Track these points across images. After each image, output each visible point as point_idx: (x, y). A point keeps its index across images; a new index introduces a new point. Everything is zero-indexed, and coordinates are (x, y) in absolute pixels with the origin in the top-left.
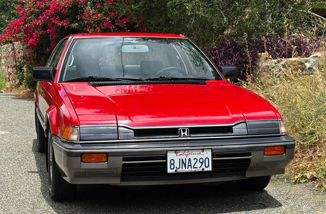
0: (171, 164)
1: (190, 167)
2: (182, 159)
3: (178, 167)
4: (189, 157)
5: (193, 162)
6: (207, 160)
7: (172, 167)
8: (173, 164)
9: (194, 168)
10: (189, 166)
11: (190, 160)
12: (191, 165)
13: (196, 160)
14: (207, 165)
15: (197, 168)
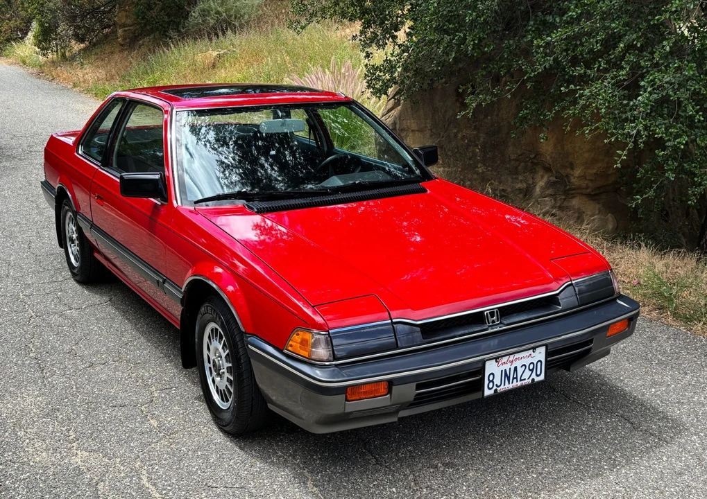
0: (490, 381)
1: (515, 380)
2: (505, 370)
3: (499, 385)
4: (515, 364)
5: (520, 371)
6: (539, 363)
7: (491, 386)
8: (492, 381)
9: (521, 380)
10: (514, 378)
11: (516, 368)
12: (516, 378)
13: (524, 367)
14: (538, 373)
15: (525, 379)
